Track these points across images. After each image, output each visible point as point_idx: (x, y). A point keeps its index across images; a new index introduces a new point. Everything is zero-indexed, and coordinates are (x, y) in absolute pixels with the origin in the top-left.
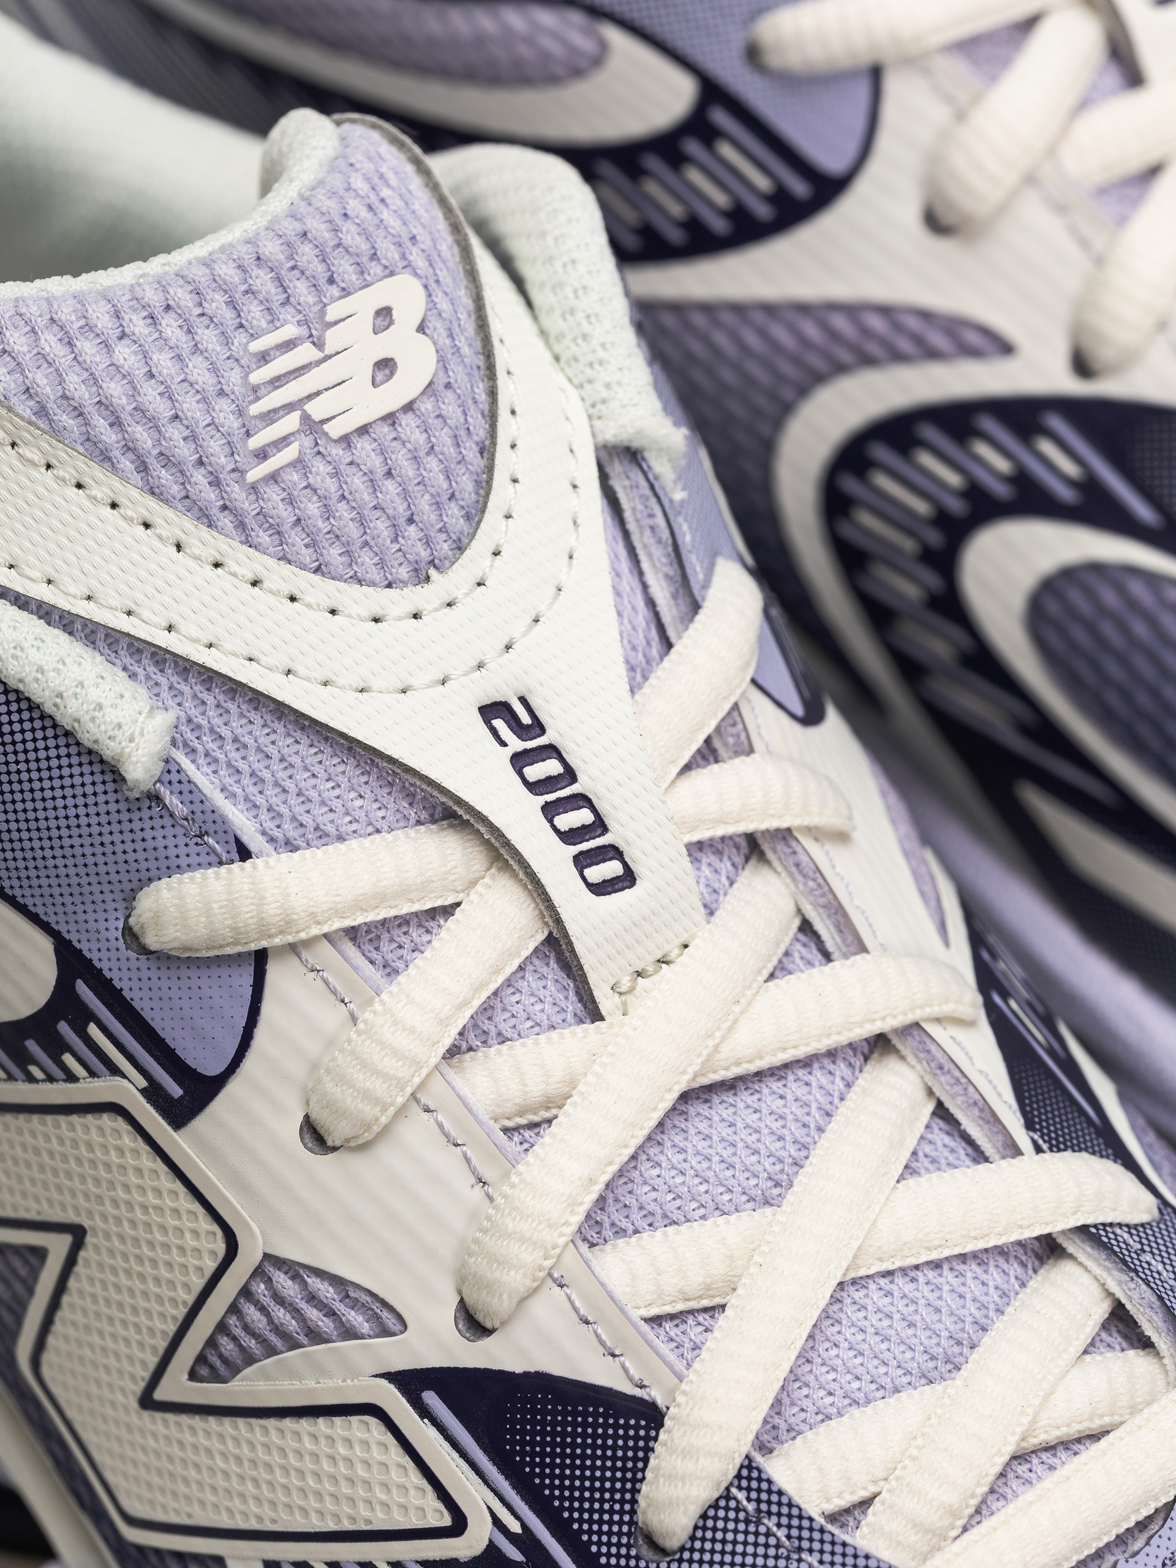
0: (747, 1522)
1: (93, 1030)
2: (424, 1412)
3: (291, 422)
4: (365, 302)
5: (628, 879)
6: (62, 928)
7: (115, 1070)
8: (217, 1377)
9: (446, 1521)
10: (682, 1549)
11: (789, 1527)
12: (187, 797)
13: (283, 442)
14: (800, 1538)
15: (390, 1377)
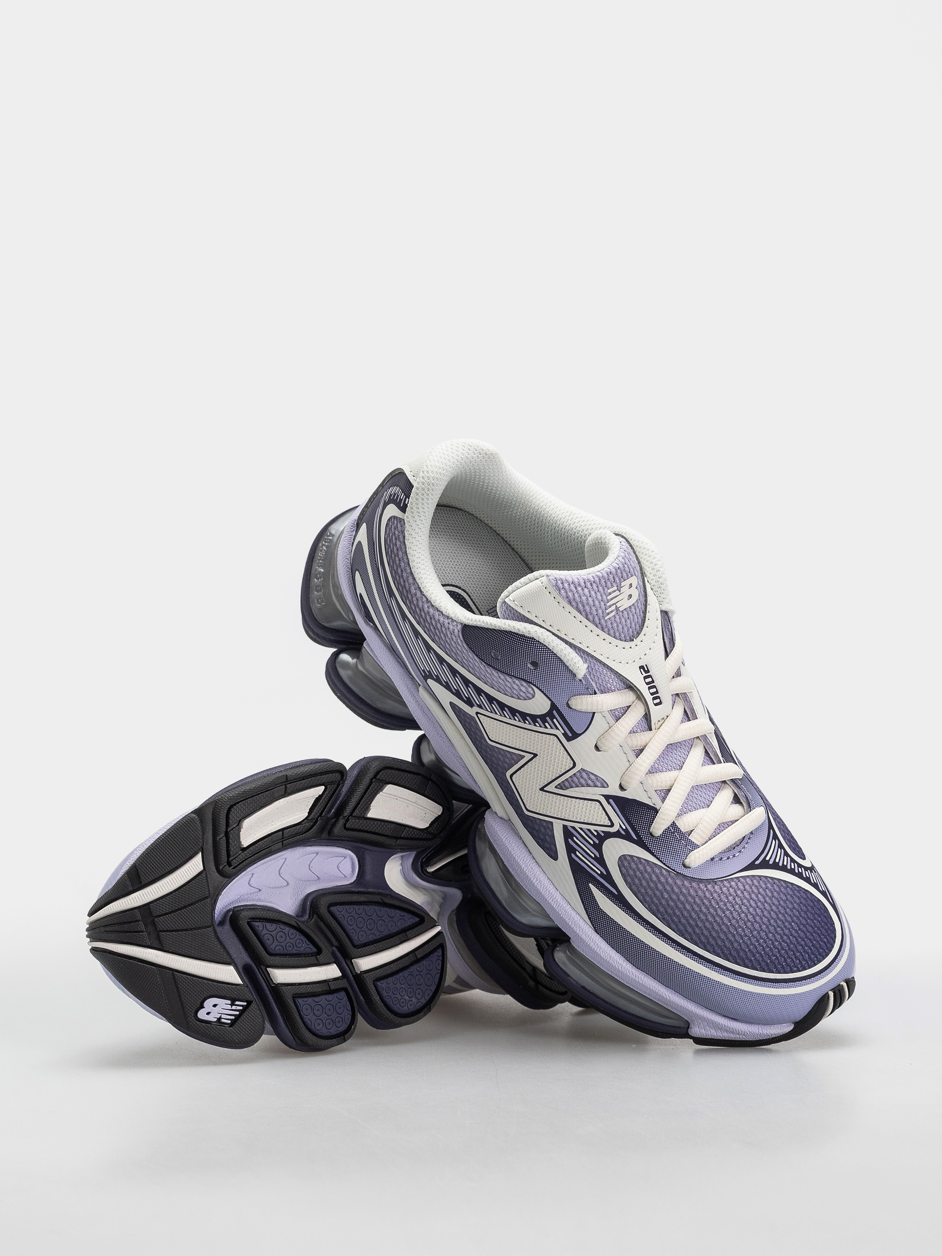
0: (672, 833)
1: (555, 720)
2: (609, 803)
3: (613, 607)
4: (627, 582)
5: (660, 703)
6: (554, 701)
7: (557, 728)
8: (562, 789)
9: (610, 824)
10: (658, 836)
11: (680, 835)
12: (587, 681)
13: (612, 611)
14: (682, 837)
15: (603, 795)
